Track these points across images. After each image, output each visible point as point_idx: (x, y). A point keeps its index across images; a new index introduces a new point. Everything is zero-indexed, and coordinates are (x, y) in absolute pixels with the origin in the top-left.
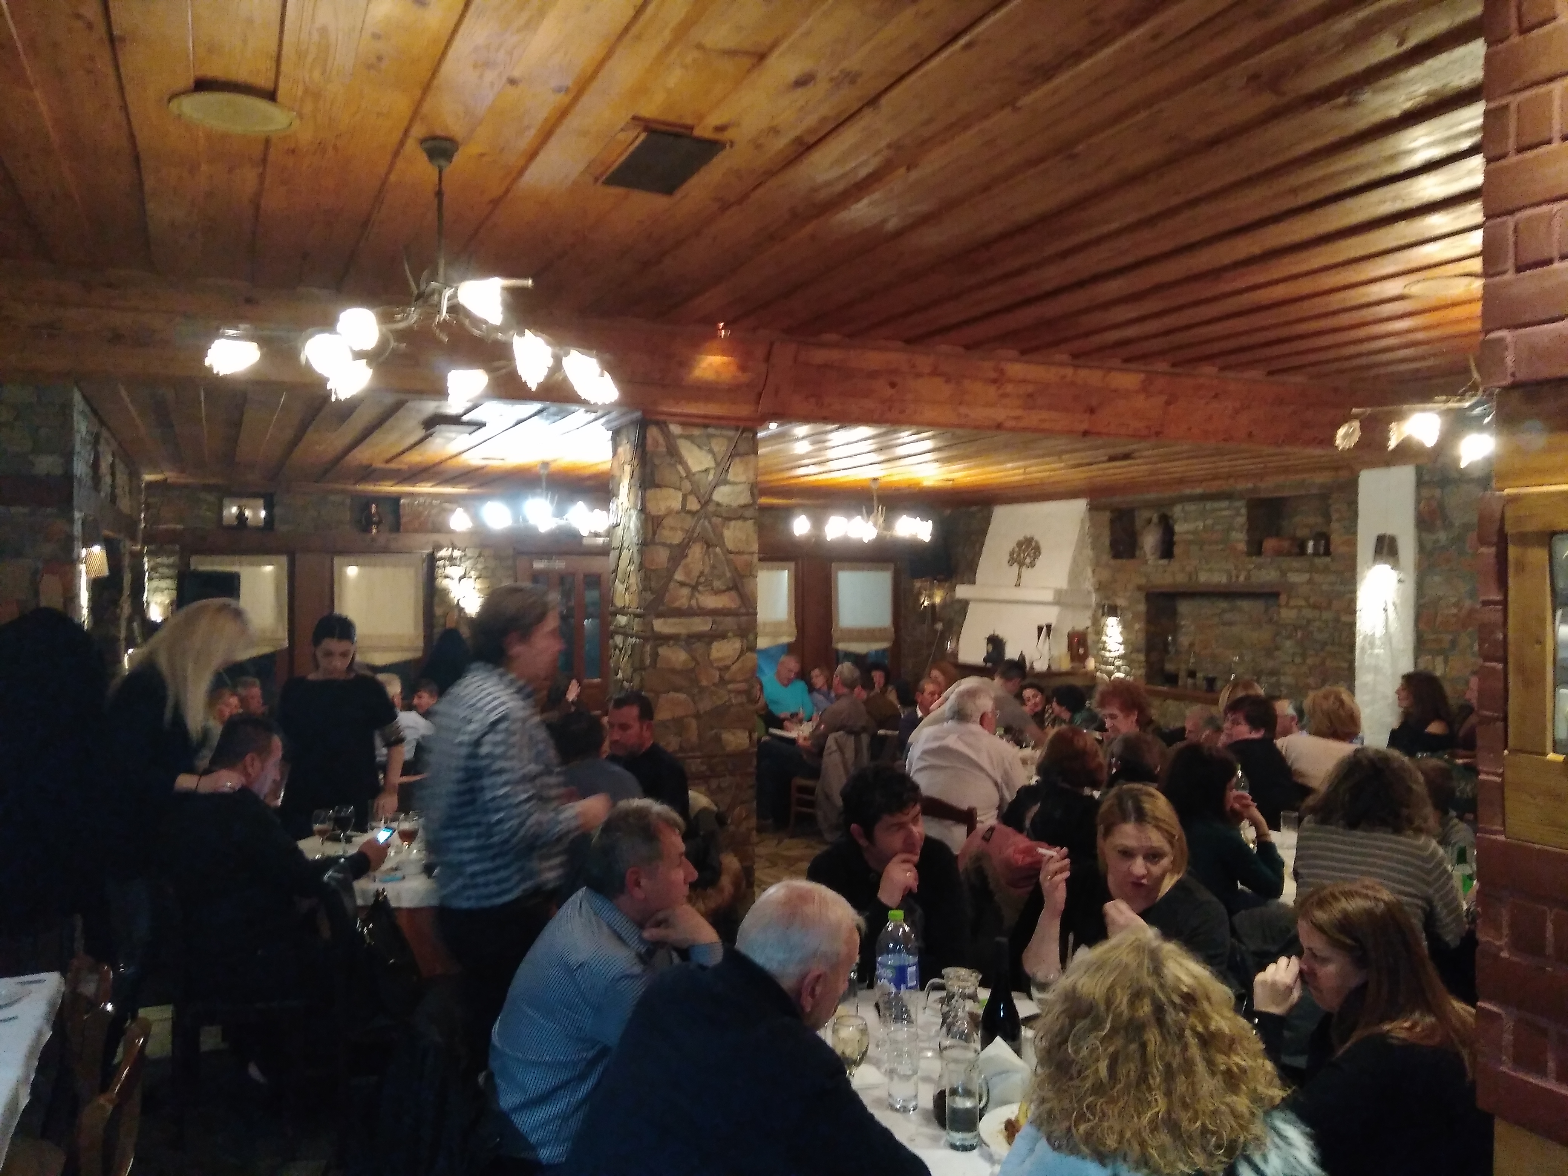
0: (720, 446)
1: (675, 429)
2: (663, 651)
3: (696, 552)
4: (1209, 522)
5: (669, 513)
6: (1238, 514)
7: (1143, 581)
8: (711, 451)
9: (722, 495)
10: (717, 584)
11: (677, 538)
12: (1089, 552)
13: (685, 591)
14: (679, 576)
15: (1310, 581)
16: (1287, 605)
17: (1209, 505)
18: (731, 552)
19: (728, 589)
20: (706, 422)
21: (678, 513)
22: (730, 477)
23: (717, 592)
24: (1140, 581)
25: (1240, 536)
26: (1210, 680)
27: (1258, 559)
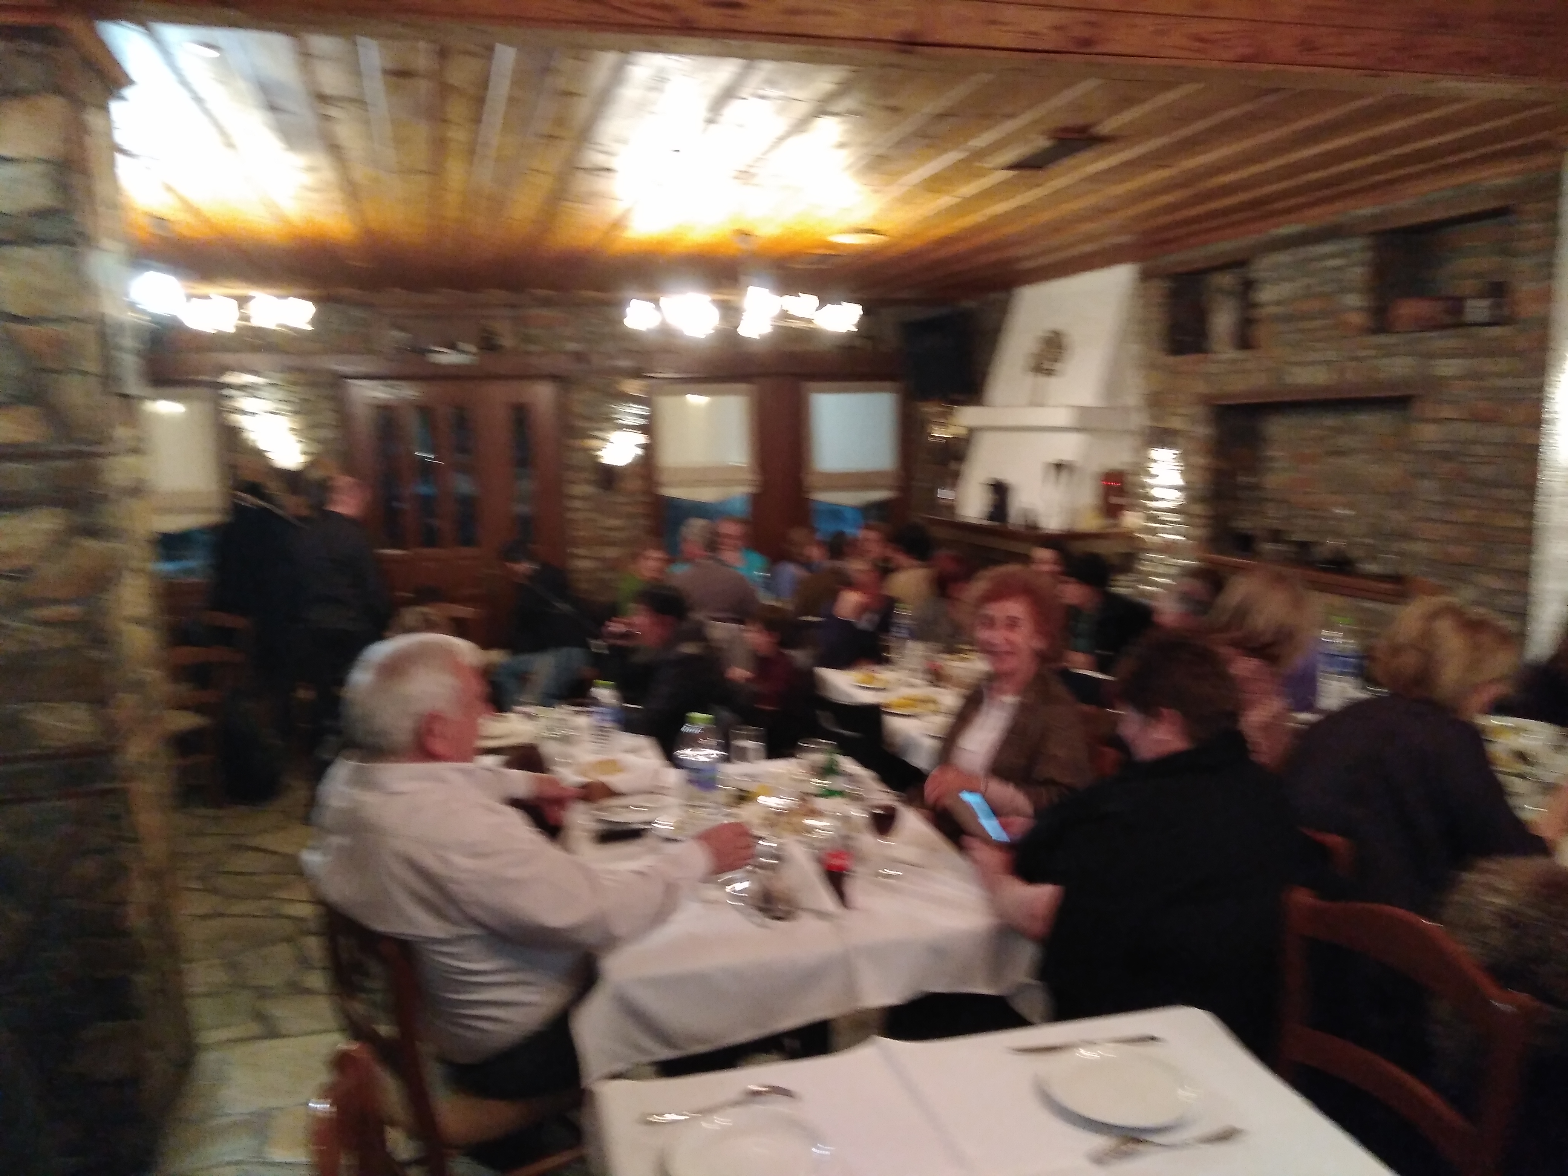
4: (1305, 281)
6: (1356, 262)
7: (1208, 388)
15: (1472, 373)
16: (1427, 417)
24: (1202, 387)
25: (1353, 300)
26: (1304, 545)
27: (1383, 339)
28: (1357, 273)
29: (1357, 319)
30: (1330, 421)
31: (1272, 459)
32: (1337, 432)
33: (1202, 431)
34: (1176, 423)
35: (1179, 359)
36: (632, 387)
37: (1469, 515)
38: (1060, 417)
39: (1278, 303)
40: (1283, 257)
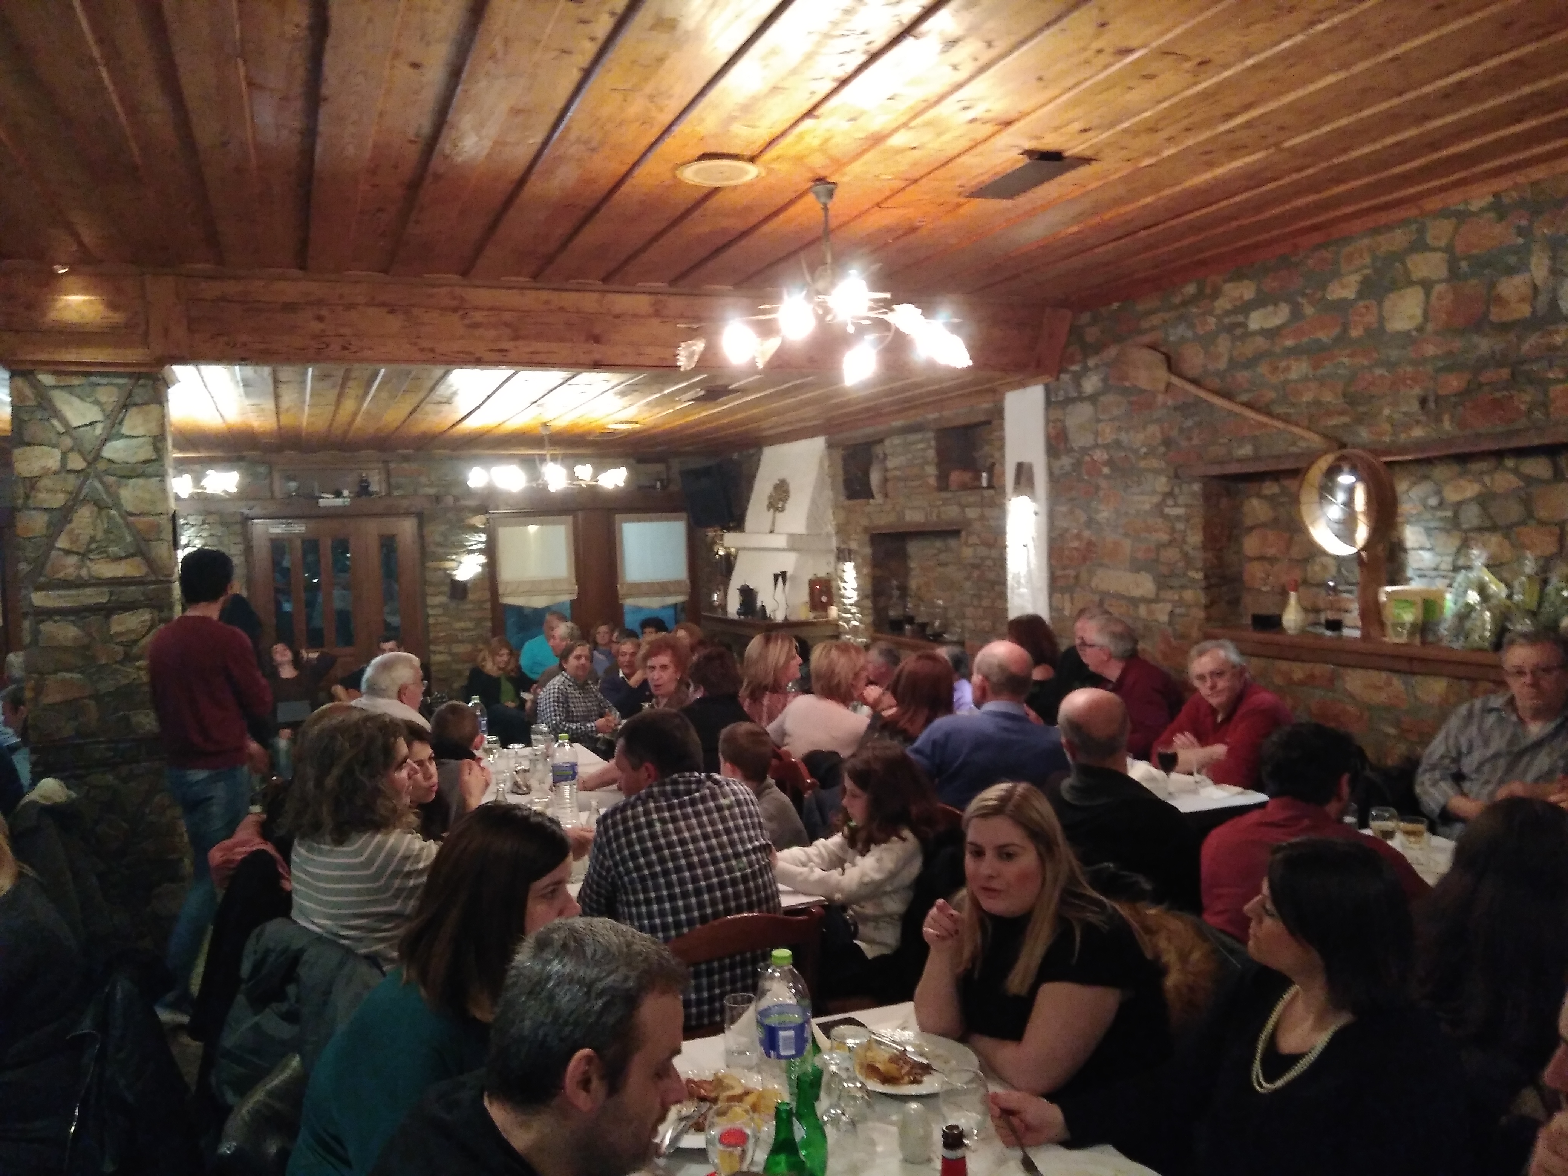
0: (109, 395)
1: (46, 379)
2: (47, 627)
3: (84, 515)
4: (910, 456)
5: (46, 473)
6: (930, 447)
8: (97, 402)
9: (114, 450)
10: (113, 550)
11: (58, 500)
12: (829, 494)
13: (73, 560)
14: (62, 542)
16: (966, 543)
17: (909, 438)
18: (131, 514)
19: (132, 555)
20: (86, 371)
21: (56, 473)
22: (125, 430)
23: (117, 559)
24: (865, 522)
25: (931, 470)
26: (923, 626)
27: (944, 495)
28: (931, 454)
29: (932, 481)
30: (938, 544)
31: (912, 569)
32: (940, 551)
33: (868, 551)
34: (854, 546)
35: (852, 502)
36: (478, 521)
37: (986, 603)
38: (780, 541)
39: (896, 469)
40: (897, 441)
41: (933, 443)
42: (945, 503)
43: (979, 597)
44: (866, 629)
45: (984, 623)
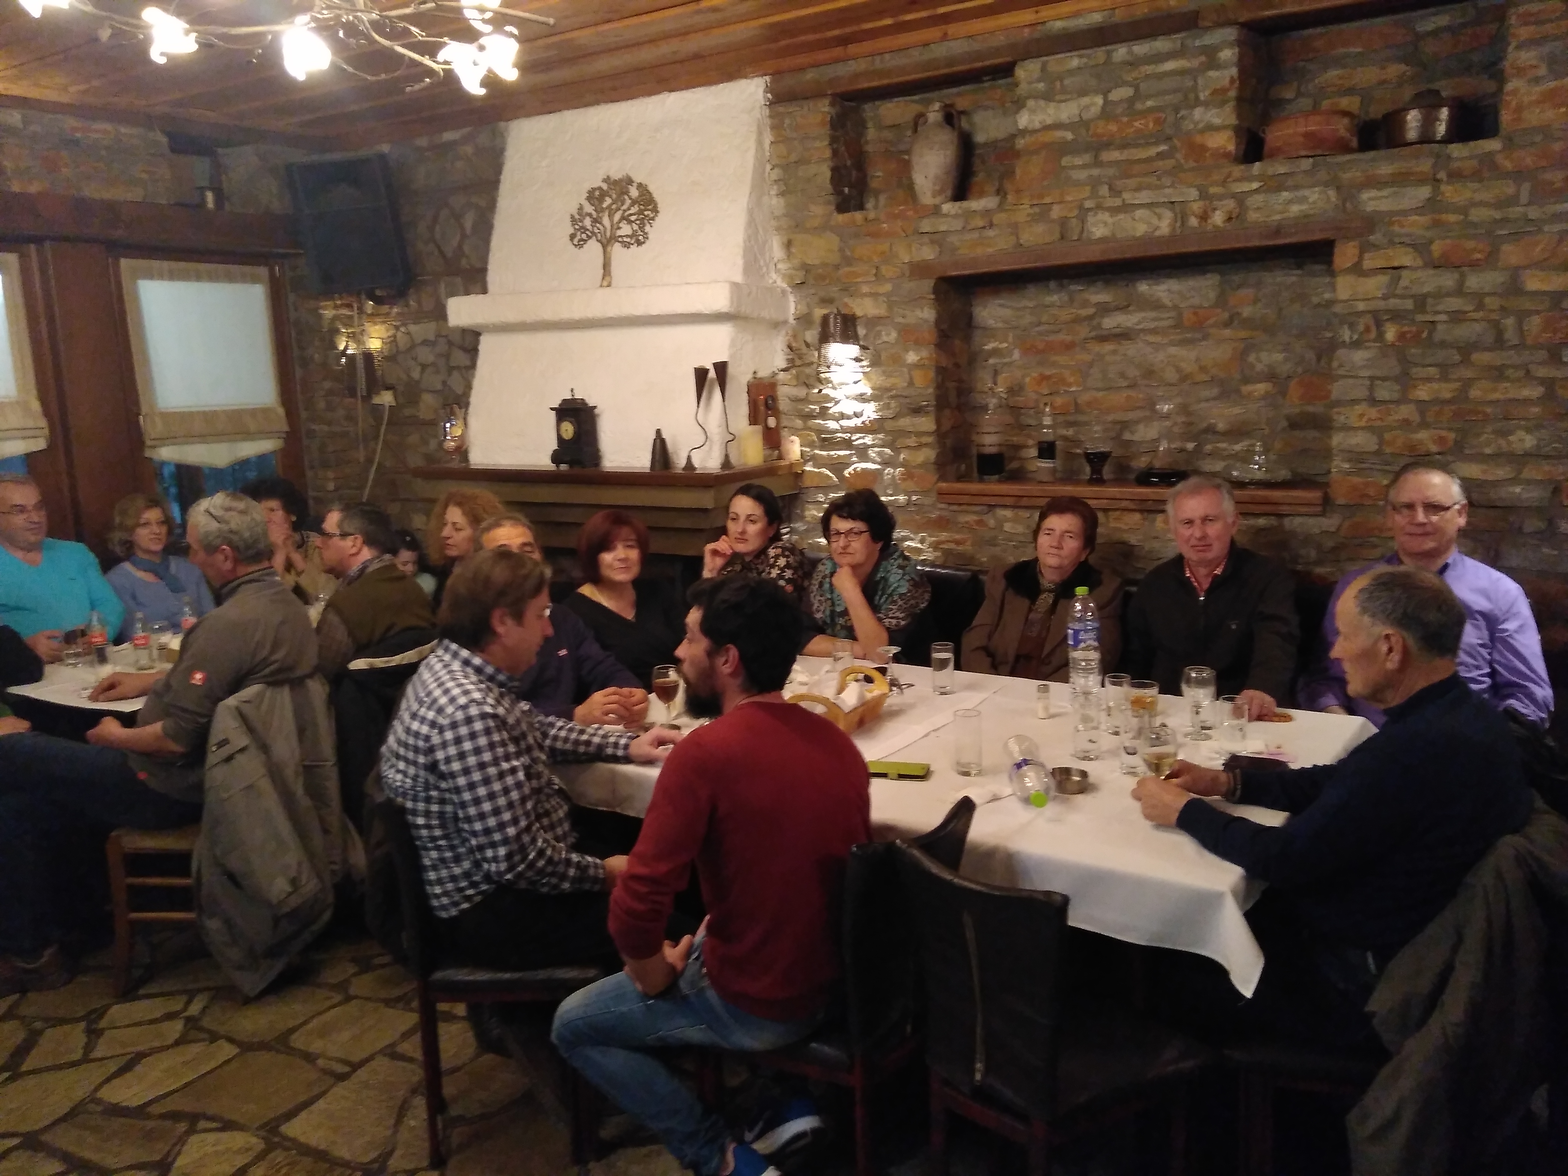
4: (1120, 94)
6: (1213, 63)
7: (928, 253)
15: (1433, 205)
16: (1357, 270)
17: (1121, 52)
25: (1217, 116)
29: (1219, 140)
32: (1105, 309)
33: (927, 314)
34: (865, 306)
37: (1443, 390)
40: (1068, 63)
41: (1228, 54)
42: (1274, 185)
43: (1405, 380)
44: (908, 476)
45: (1423, 435)
